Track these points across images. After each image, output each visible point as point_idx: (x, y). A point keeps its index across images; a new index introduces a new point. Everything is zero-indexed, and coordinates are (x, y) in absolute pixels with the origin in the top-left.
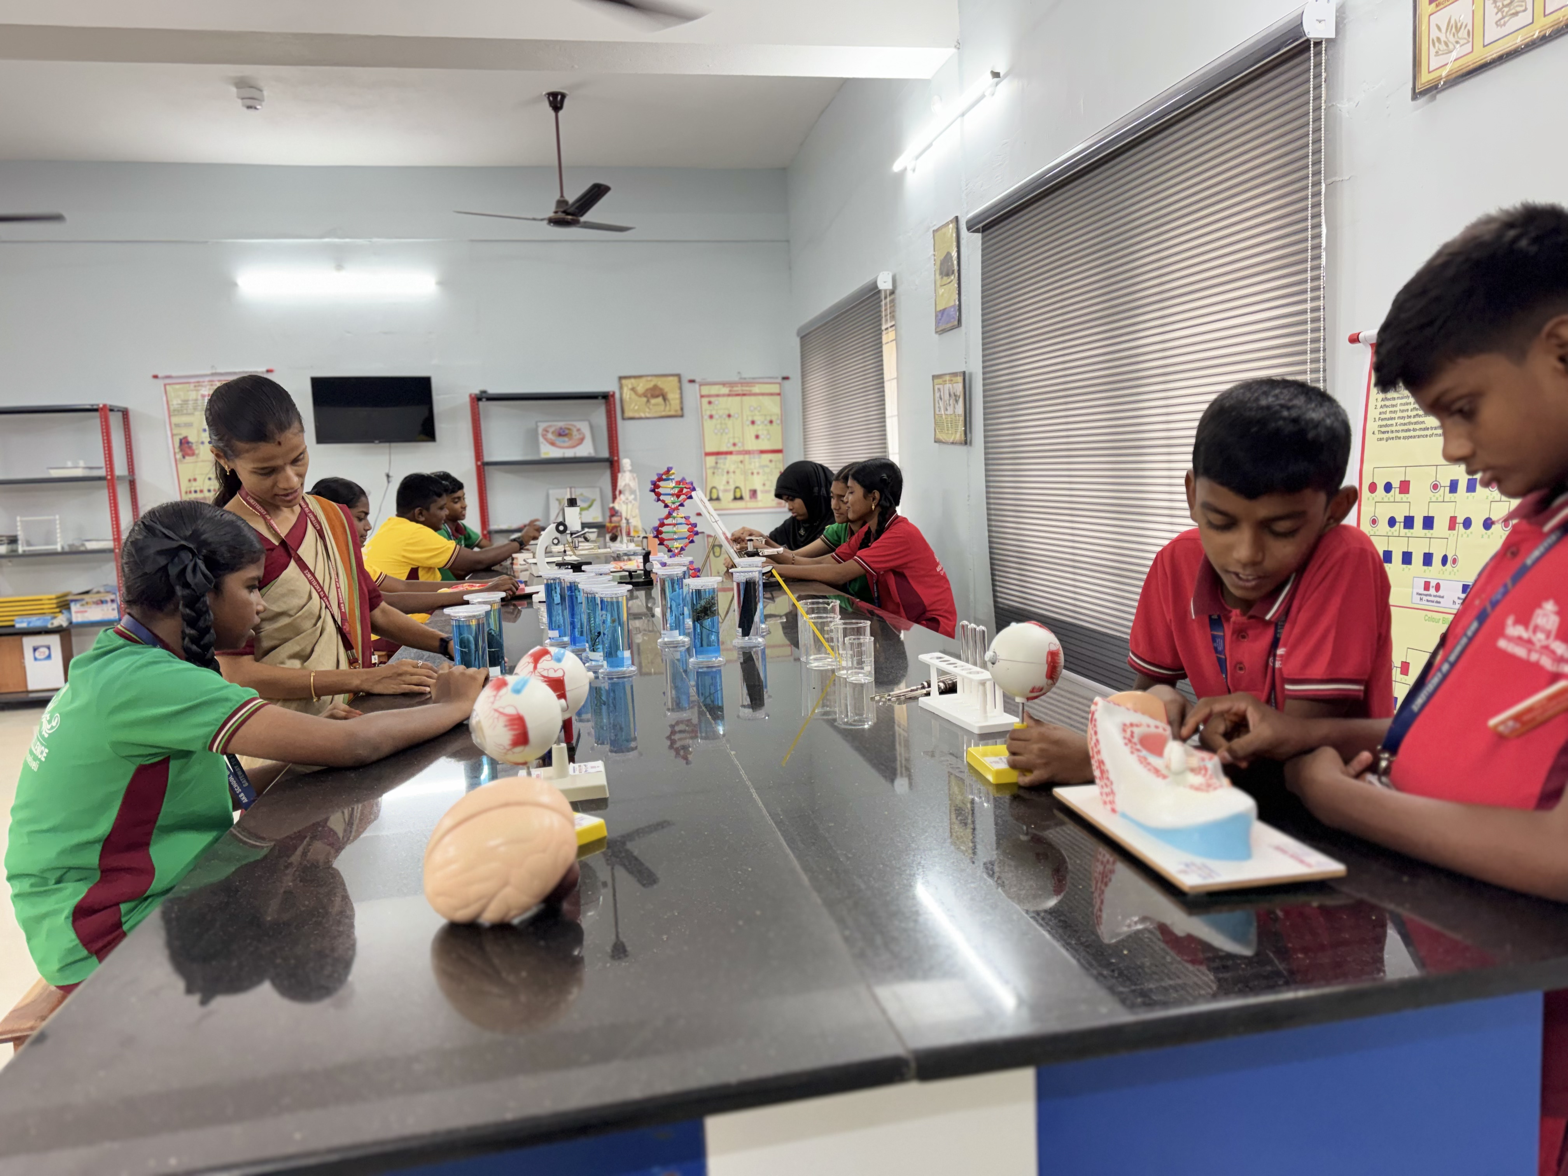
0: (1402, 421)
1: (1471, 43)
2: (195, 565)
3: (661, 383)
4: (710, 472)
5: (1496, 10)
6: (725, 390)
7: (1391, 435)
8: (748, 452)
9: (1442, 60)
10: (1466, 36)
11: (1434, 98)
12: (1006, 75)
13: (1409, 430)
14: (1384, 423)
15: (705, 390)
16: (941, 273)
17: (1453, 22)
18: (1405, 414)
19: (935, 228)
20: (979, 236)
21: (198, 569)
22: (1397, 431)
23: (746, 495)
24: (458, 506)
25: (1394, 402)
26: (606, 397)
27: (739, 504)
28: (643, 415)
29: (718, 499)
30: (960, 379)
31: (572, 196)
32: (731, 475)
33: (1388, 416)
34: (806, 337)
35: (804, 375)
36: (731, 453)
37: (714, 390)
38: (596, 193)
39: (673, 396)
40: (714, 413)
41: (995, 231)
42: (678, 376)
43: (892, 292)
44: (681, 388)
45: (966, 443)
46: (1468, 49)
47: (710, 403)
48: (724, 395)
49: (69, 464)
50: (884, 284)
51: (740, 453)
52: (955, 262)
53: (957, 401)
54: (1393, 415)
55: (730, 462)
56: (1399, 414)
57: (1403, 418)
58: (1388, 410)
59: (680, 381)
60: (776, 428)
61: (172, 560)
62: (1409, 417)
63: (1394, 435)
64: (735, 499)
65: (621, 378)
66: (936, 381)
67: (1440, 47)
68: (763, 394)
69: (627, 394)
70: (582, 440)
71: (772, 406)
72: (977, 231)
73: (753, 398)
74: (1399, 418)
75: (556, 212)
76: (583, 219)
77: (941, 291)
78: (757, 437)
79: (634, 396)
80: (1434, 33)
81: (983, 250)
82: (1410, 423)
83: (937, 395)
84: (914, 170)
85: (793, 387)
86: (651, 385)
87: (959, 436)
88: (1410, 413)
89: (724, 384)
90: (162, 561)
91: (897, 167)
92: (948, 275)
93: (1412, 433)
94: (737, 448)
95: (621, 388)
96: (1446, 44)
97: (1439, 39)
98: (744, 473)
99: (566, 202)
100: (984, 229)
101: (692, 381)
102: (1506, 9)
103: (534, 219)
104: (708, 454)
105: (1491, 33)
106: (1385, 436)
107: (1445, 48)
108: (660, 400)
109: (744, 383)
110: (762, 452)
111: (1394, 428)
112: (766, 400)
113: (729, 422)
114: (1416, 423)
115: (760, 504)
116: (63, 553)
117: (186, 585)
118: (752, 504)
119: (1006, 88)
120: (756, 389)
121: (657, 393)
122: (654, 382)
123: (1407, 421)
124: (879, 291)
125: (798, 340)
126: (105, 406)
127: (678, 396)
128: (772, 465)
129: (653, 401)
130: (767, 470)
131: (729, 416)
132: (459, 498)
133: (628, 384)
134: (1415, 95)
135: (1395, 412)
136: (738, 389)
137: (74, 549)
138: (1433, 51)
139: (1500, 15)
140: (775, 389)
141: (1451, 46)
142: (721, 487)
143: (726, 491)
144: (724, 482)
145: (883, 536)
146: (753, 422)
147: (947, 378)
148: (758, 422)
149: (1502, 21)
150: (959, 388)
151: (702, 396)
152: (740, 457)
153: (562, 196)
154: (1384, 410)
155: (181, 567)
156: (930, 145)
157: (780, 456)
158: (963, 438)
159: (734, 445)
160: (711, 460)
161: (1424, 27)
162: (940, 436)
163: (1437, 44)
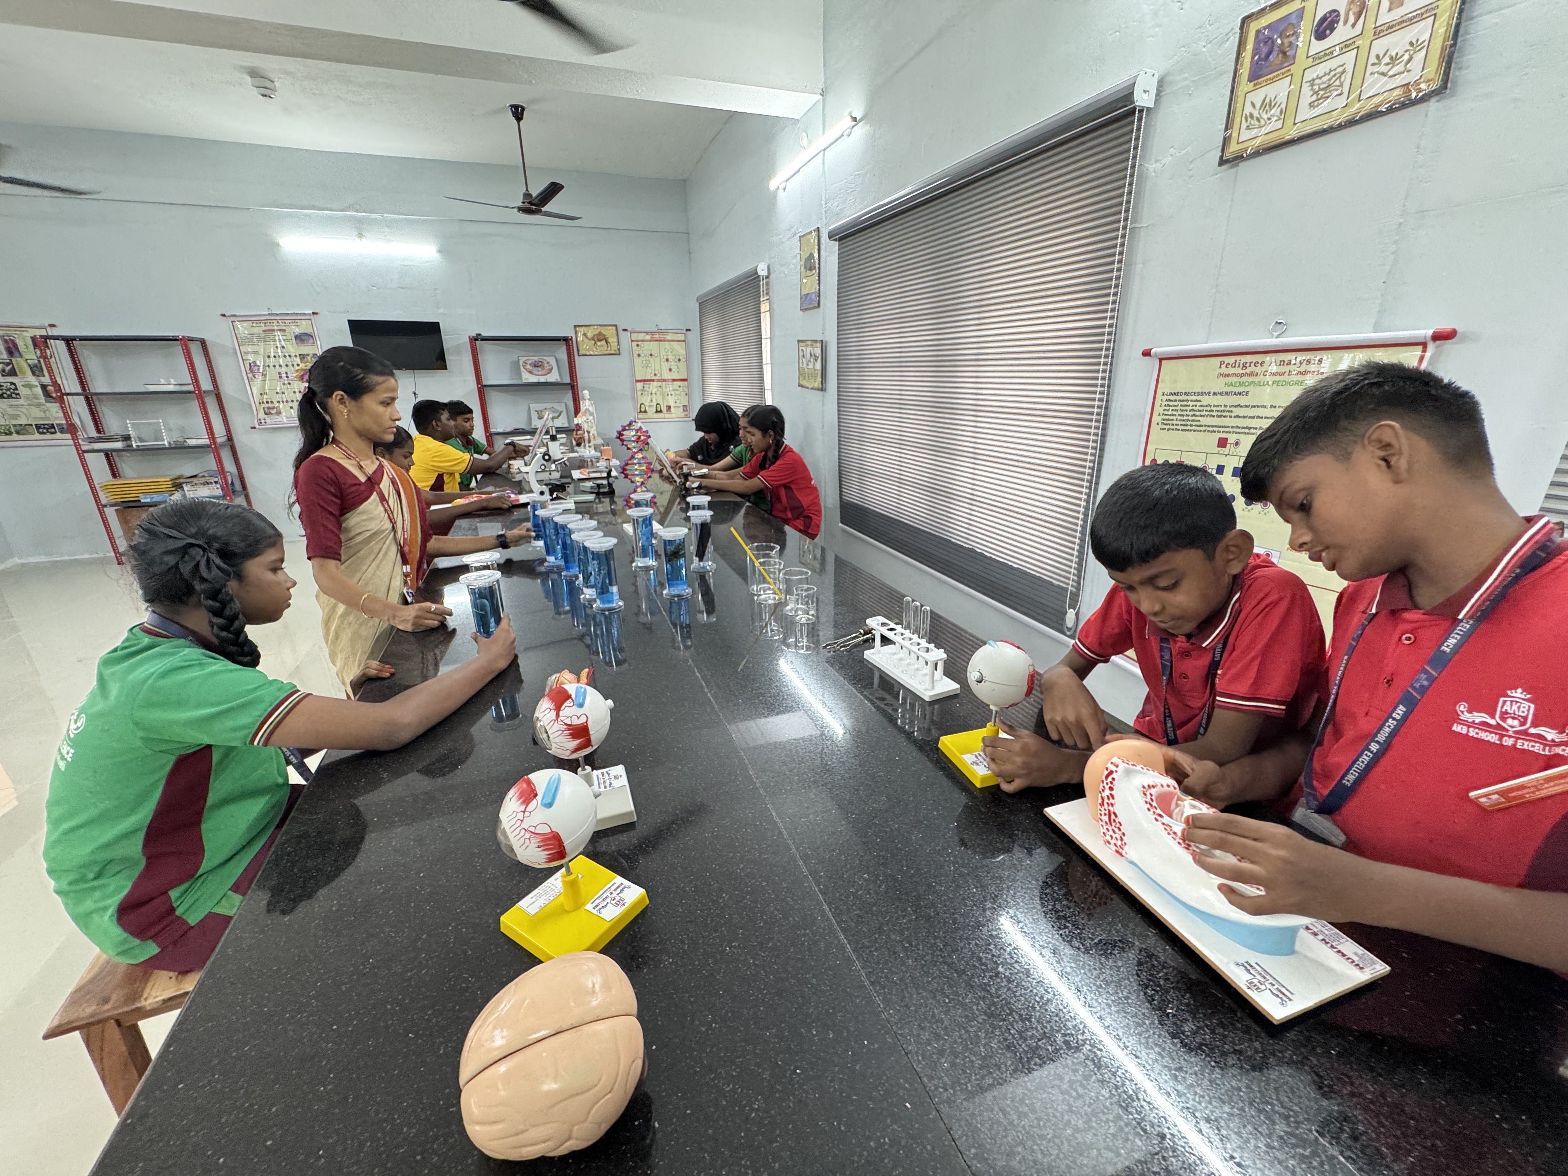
0: (1181, 418)
1: (1281, 121)
2: (208, 561)
3: (604, 331)
4: (639, 393)
5: (1311, 93)
6: (648, 337)
7: (1171, 427)
8: (664, 380)
9: (1254, 133)
10: (1278, 113)
11: (1237, 165)
12: (861, 120)
13: (1187, 425)
14: (1167, 417)
15: (635, 337)
16: (805, 268)
17: (1267, 100)
18: (1184, 413)
19: (801, 234)
20: (837, 243)
21: (211, 562)
22: (1177, 425)
23: (664, 409)
24: (468, 425)
25: (1176, 403)
26: (566, 340)
27: (659, 415)
28: (591, 353)
29: (645, 412)
30: (819, 345)
31: (535, 191)
32: (654, 395)
33: (1170, 412)
34: (704, 304)
35: (701, 330)
36: (653, 381)
37: (641, 336)
38: (554, 189)
39: (613, 340)
40: (641, 352)
41: (850, 241)
42: (615, 326)
43: (767, 277)
44: (617, 335)
45: (822, 390)
46: (1279, 124)
47: (638, 345)
48: (647, 341)
49: (163, 381)
50: (762, 272)
51: (659, 380)
52: (817, 261)
53: (816, 360)
54: (1174, 413)
55: (653, 387)
56: (1179, 413)
57: (1182, 415)
58: (1171, 408)
59: (617, 330)
60: (682, 365)
61: (183, 557)
62: (1188, 416)
63: (1174, 427)
64: (657, 411)
65: (575, 326)
66: (801, 344)
67: (1252, 122)
68: (673, 341)
69: (580, 338)
70: (551, 370)
71: (680, 349)
72: (835, 240)
73: (666, 343)
74: (1179, 415)
75: (523, 203)
76: (543, 209)
77: (805, 281)
78: (670, 370)
79: (586, 340)
80: (1248, 109)
81: (839, 254)
82: (1188, 420)
83: (801, 354)
84: (784, 189)
85: (694, 337)
86: (597, 332)
87: (817, 384)
88: (1188, 413)
89: (647, 333)
90: (171, 560)
91: (773, 185)
92: (811, 270)
93: (1189, 428)
94: (657, 378)
95: (576, 333)
96: (1258, 120)
97: (1252, 116)
98: (663, 394)
99: (530, 195)
100: (840, 239)
101: (625, 330)
102: (1321, 93)
103: (507, 207)
104: (637, 381)
105: (1305, 113)
106: (1167, 427)
107: (1257, 123)
108: (604, 342)
109: (661, 332)
110: (674, 380)
111: (1175, 422)
112: (675, 345)
113: (651, 359)
114: (1193, 421)
115: (673, 416)
116: (170, 448)
117: (203, 580)
118: (667, 416)
119: (861, 130)
120: (669, 337)
121: (601, 337)
122: (600, 329)
123: (1185, 418)
124: (759, 276)
125: (697, 305)
126: (183, 337)
127: (616, 340)
128: (681, 389)
129: (599, 344)
130: (677, 392)
131: (651, 355)
132: (469, 419)
133: (581, 331)
134: (1222, 162)
135: (1177, 410)
136: (656, 336)
137: (179, 445)
138: (1244, 125)
139: (1314, 98)
140: (681, 337)
141: (1262, 122)
142: (647, 404)
143: (650, 406)
144: (649, 400)
145: (778, 463)
146: (667, 360)
147: (809, 343)
148: (671, 360)
149: (1316, 103)
150: (818, 351)
151: (632, 341)
152: (660, 384)
153: (527, 190)
154: (1167, 408)
155: (193, 564)
156: (798, 171)
157: (686, 383)
158: (820, 386)
159: (655, 375)
160: (639, 385)
161: (1239, 106)
162: (803, 382)
163: (1249, 119)
